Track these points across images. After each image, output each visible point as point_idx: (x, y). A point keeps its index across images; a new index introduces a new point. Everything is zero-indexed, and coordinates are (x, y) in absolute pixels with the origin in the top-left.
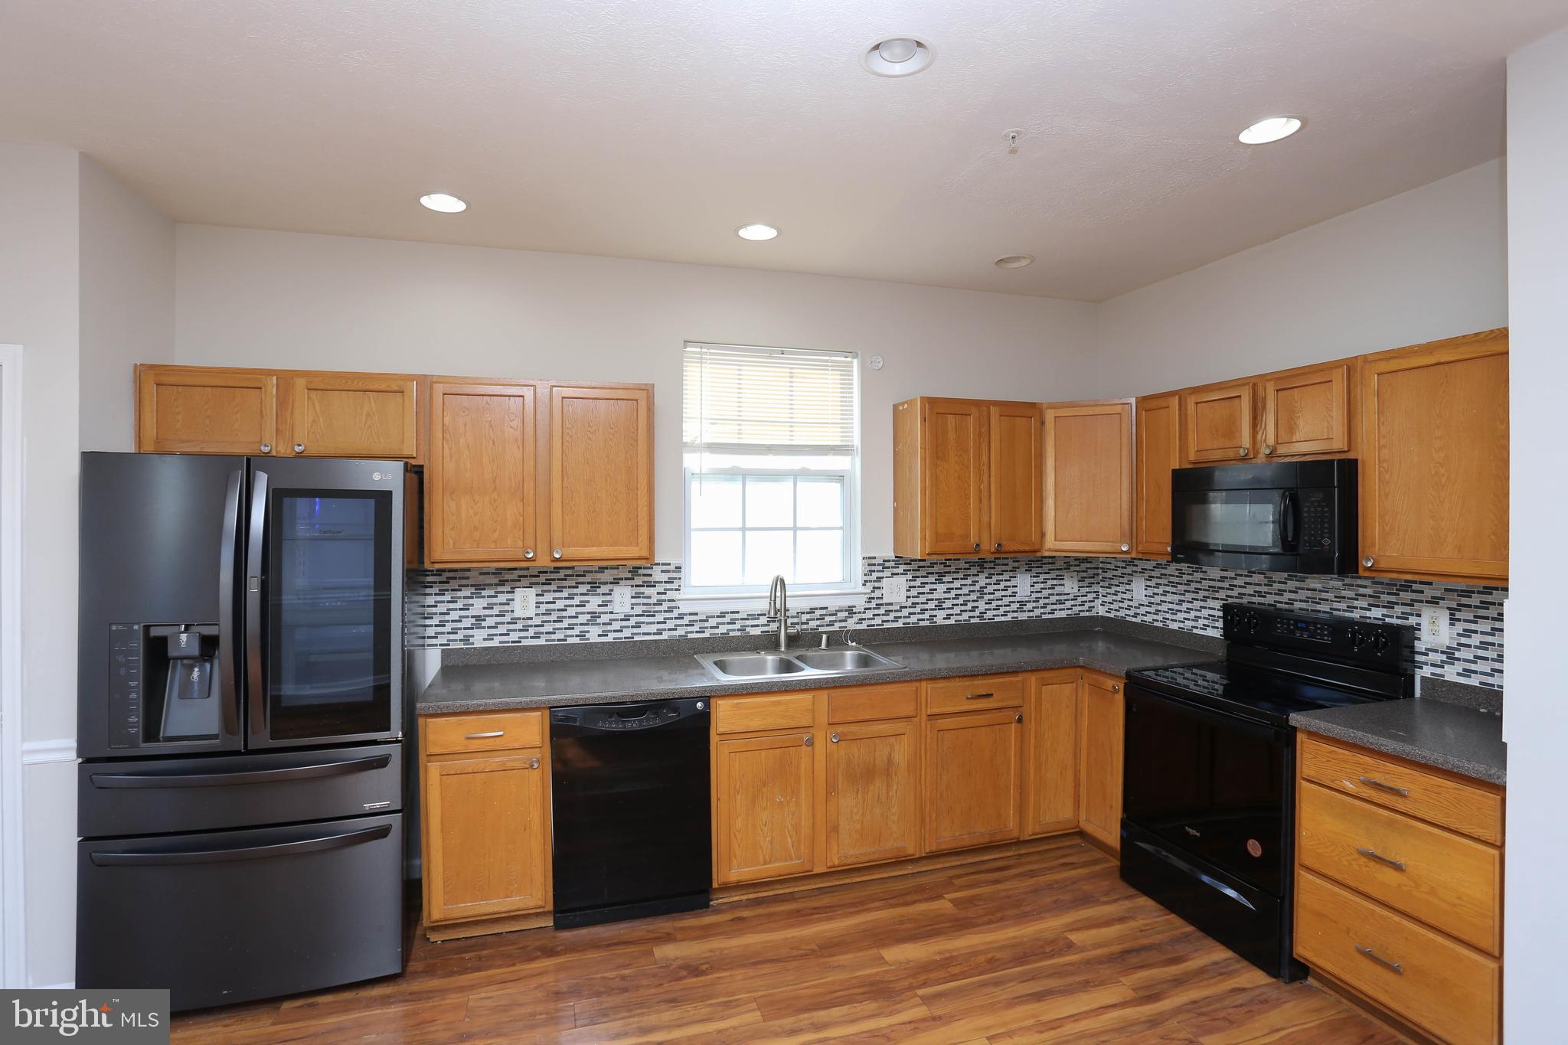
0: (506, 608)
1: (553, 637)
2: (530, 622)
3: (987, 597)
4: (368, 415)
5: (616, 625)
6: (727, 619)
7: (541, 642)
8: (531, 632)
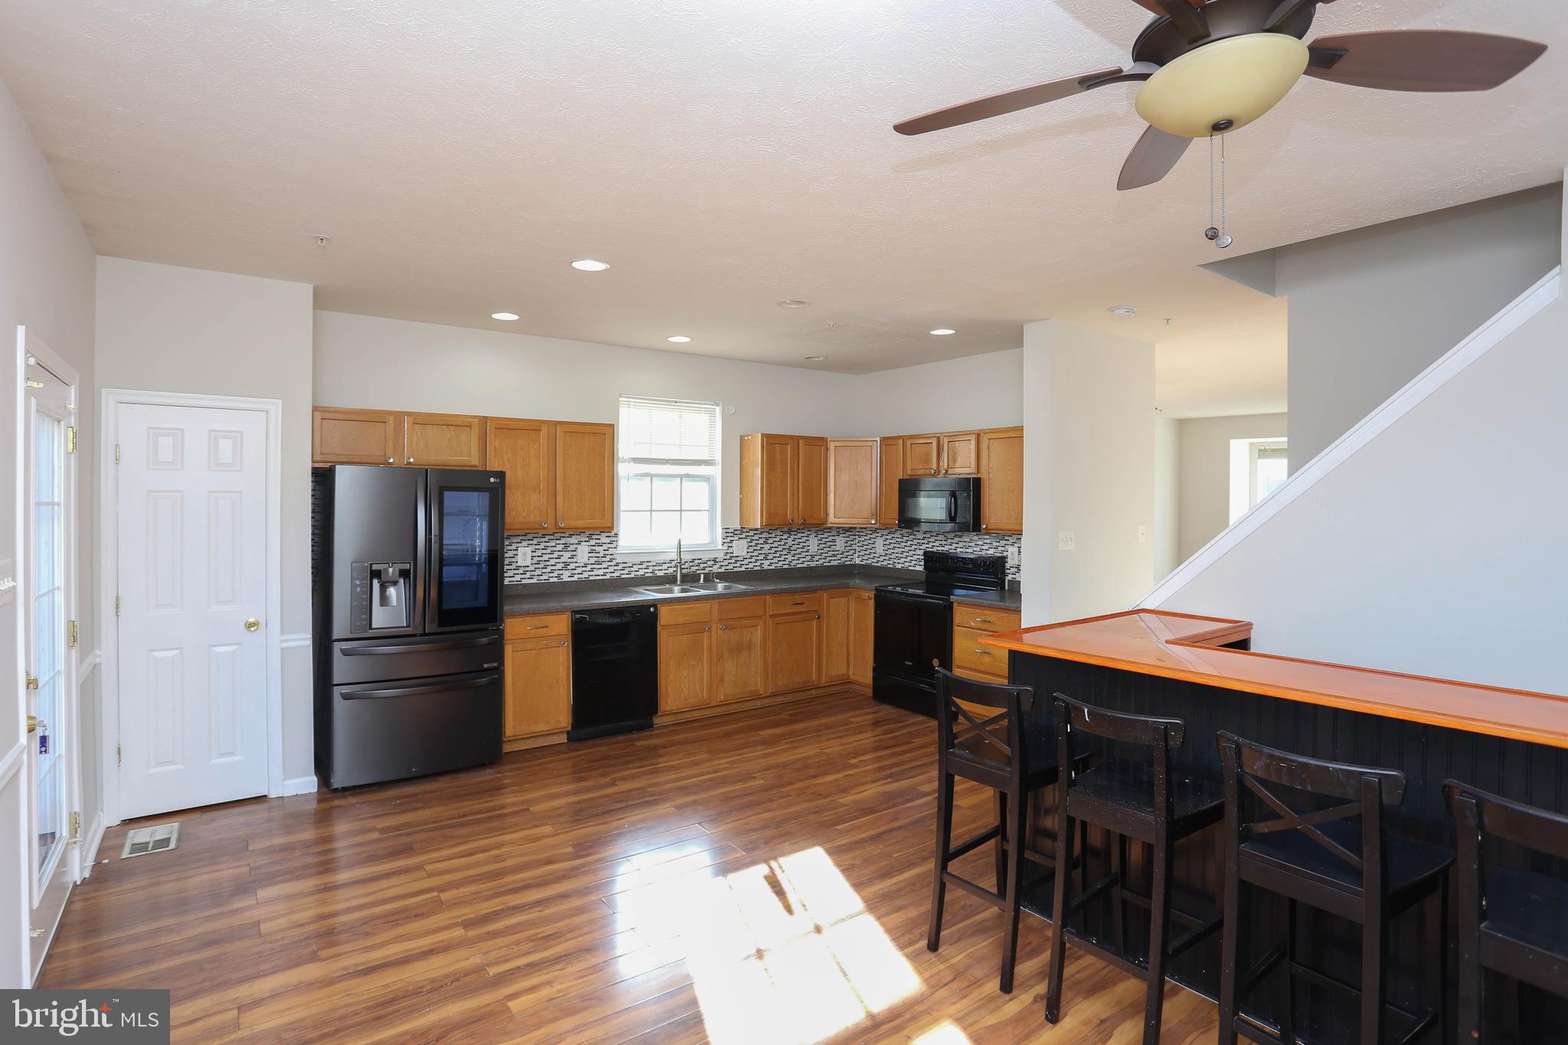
0: (513, 560)
1: (541, 578)
2: (527, 569)
3: (792, 552)
4: (449, 440)
5: (579, 570)
6: (644, 566)
7: (534, 581)
8: (528, 575)
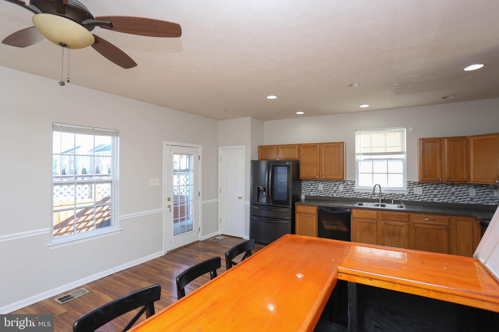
0: (317, 188)
1: (326, 195)
2: (322, 191)
4: (290, 152)
5: (340, 194)
7: (324, 196)
8: (322, 193)
